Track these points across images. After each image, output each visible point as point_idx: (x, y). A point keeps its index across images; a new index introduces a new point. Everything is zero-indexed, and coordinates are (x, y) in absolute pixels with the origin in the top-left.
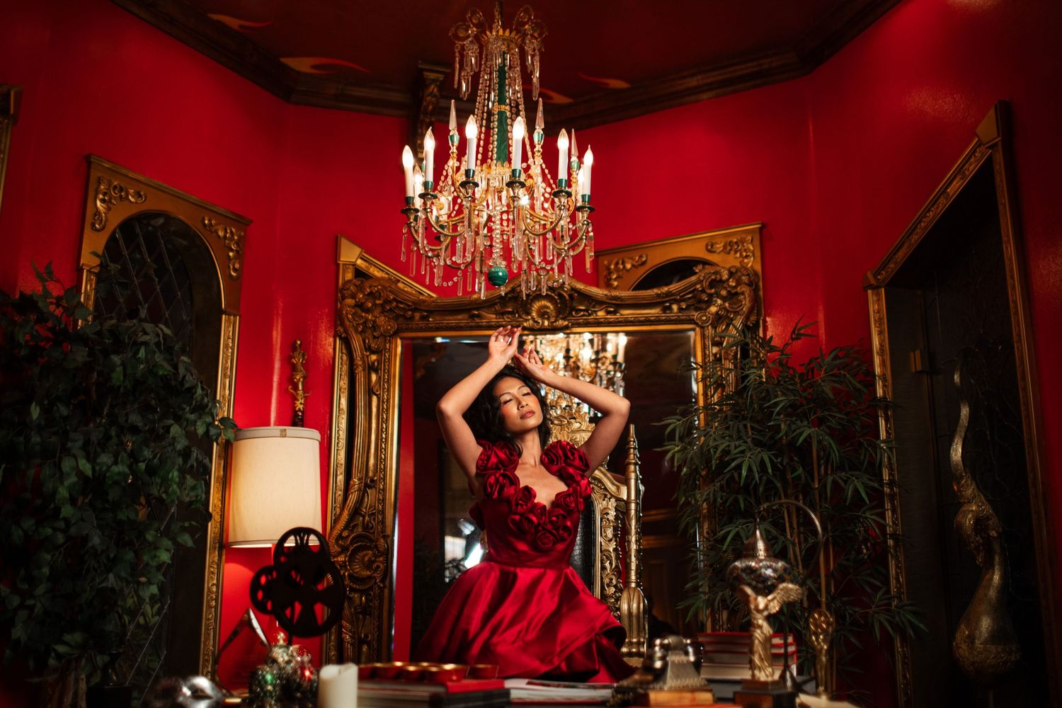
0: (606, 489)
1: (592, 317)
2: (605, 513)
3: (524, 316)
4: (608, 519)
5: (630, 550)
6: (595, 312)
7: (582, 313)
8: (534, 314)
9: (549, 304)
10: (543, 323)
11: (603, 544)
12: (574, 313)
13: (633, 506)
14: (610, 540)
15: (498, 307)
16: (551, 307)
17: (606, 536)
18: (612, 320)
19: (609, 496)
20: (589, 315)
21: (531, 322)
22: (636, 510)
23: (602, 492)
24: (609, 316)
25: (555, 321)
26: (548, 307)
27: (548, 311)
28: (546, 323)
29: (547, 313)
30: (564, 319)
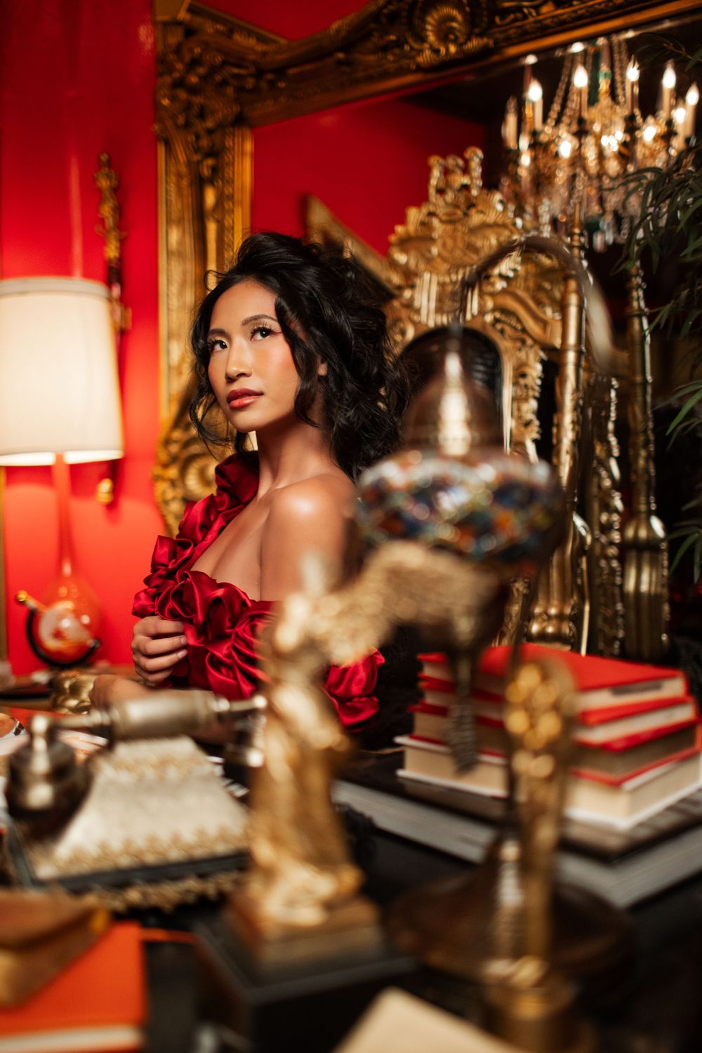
0: (524, 330)
1: (531, 19)
2: (520, 374)
3: (416, 46)
4: (526, 386)
5: (559, 441)
6: (537, 8)
7: (512, 16)
8: (432, 38)
9: (455, 13)
10: (447, 49)
11: (514, 431)
12: (497, 20)
13: (571, 357)
14: (527, 424)
15: (375, 39)
16: (459, 17)
17: (520, 417)
18: (565, 16)
19: (529, 342)
20: (525, 17)
21: (428, 53)
22: (578, 366)
23: (520, 334)
24: (560, 11)
25: (465, 43)
26: (453, 19)
27: (455, 25)
28: (453, 49)
29: (452, 30)
30: (481, 35)
